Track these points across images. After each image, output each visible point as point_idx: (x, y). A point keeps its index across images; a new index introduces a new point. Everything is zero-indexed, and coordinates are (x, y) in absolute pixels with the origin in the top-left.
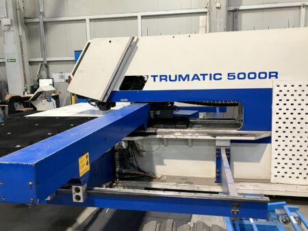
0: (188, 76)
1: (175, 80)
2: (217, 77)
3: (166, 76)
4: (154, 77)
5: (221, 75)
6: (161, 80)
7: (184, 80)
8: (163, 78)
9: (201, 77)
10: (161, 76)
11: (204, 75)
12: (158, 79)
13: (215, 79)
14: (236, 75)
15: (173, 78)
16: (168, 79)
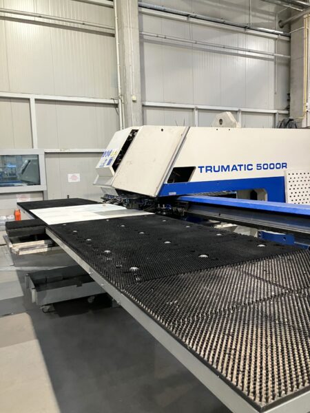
0: (228, 166)
1: (219, 171)
2: (250, 167)
3: (211, 167)
4: (201, 167)
5: (251, 165)
6: (207, 170)
7: (225, 170)
8: (209, 168)
9: (238, 168)
10: (207, 167)
11: (240, 166)
12: (204, 169)
13: (248, 169)
14: (262, 166)
15: (217, 169)
16: (213, 170)
